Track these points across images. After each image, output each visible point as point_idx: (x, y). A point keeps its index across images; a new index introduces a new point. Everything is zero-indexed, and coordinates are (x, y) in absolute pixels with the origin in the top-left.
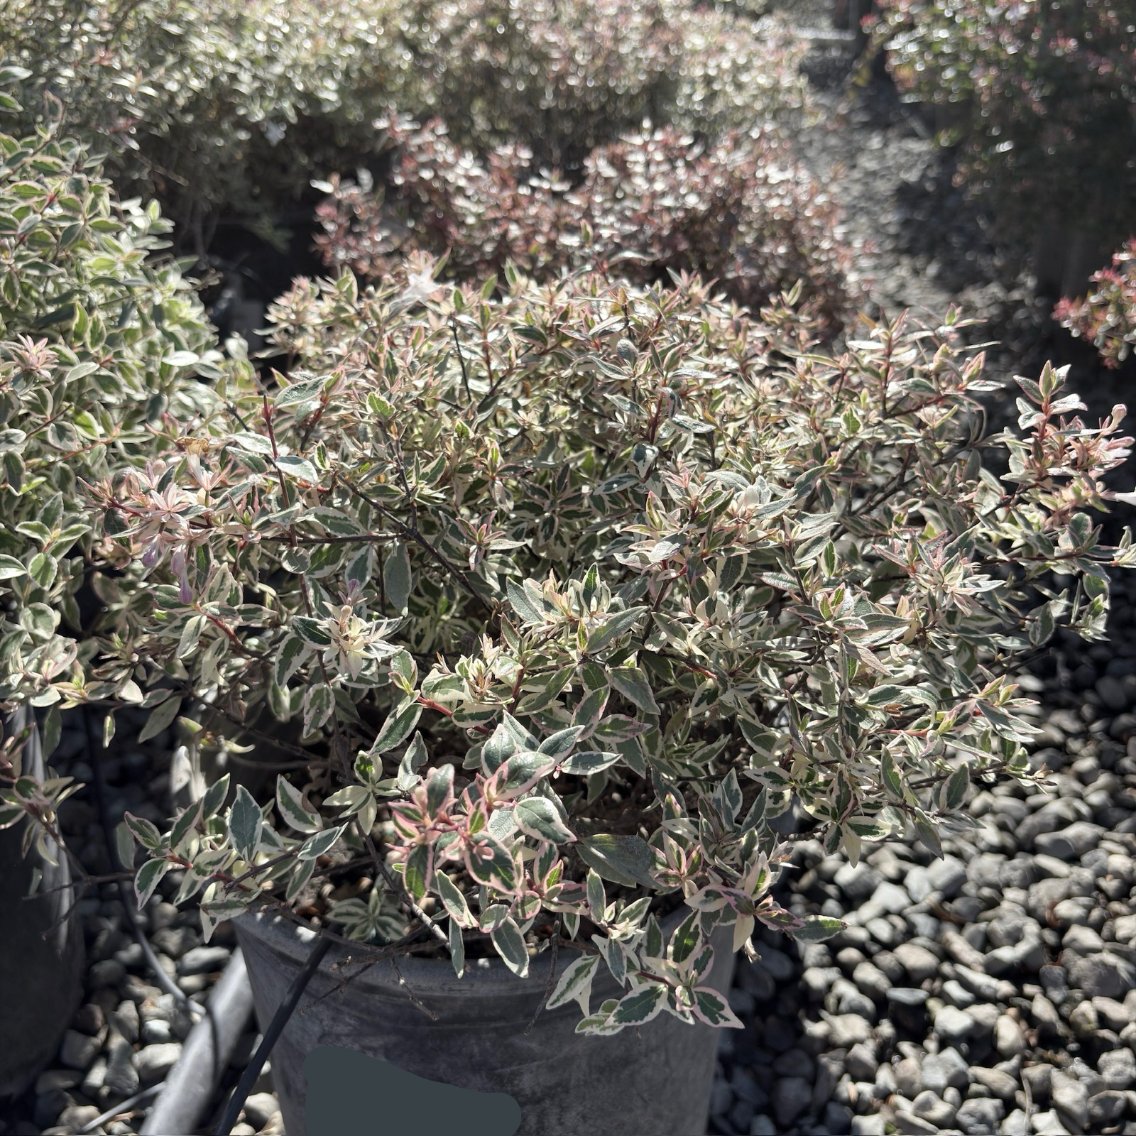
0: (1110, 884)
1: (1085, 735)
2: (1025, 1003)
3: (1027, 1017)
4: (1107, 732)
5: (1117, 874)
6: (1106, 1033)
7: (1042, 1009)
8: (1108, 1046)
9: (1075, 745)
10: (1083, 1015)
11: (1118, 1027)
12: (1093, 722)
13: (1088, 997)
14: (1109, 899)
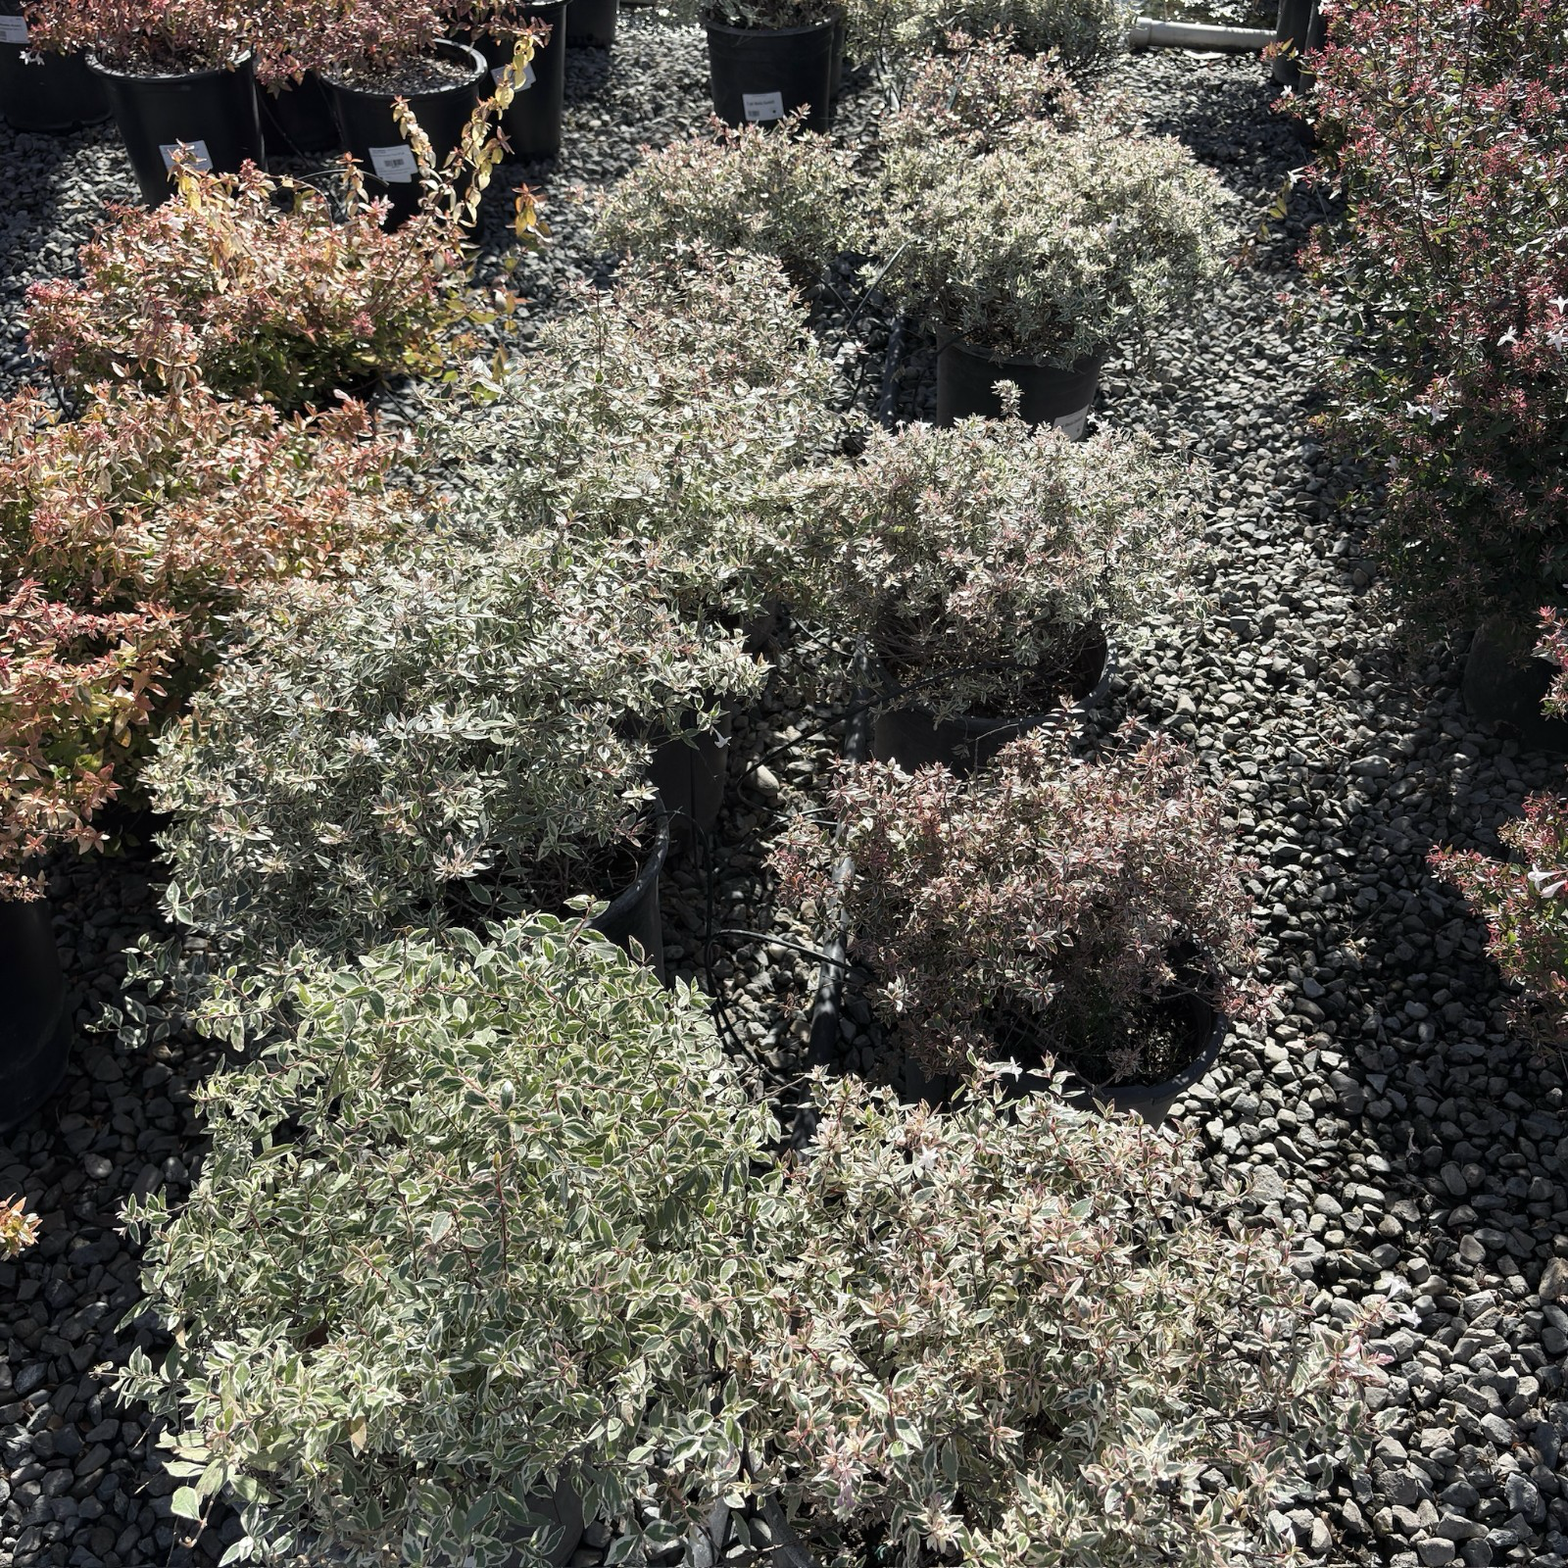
0: (1422, 1394)
1: (1423, 1226)
2: (1337, 1506)
3: (1337, 1520)
4: (1443, 1222)
5: (1428, 1385)
6: (1398, 1537)
7: (1351, 1511)
8: (1400, 1548)
9: (1412, 1237)
10: (1383, 1518)
11: (1408, 1533)
12: (1432, 1211)
13: (1389, 1505)
14: (1420, 1408)
